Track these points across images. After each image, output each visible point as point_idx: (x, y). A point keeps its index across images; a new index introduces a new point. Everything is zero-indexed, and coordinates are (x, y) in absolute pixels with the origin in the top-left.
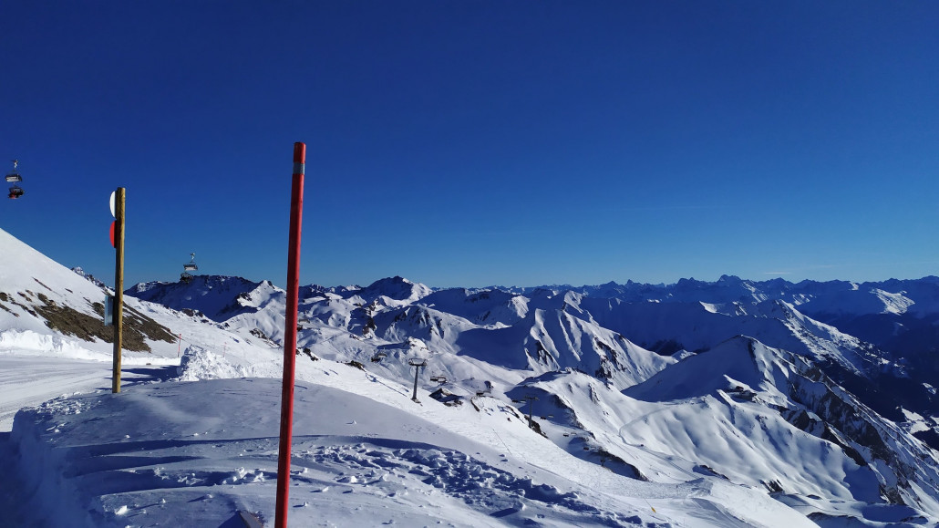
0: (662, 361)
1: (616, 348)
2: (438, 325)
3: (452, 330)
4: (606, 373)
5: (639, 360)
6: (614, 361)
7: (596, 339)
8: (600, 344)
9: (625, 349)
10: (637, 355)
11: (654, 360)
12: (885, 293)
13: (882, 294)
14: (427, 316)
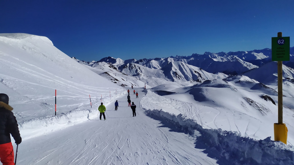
0: (215, 76)
1: (200, 72)
2: (139, 68)
3: (144, 70)
4: (200, 81)
5: (208, 76)
6: (201, 77)
7: (194, 70)
8: (195, 72)
9: (203, 73)
10: (207, 74)
11: (213, 76)
12: (256, 53)
13: (255, 54)
14: (135, 66)
